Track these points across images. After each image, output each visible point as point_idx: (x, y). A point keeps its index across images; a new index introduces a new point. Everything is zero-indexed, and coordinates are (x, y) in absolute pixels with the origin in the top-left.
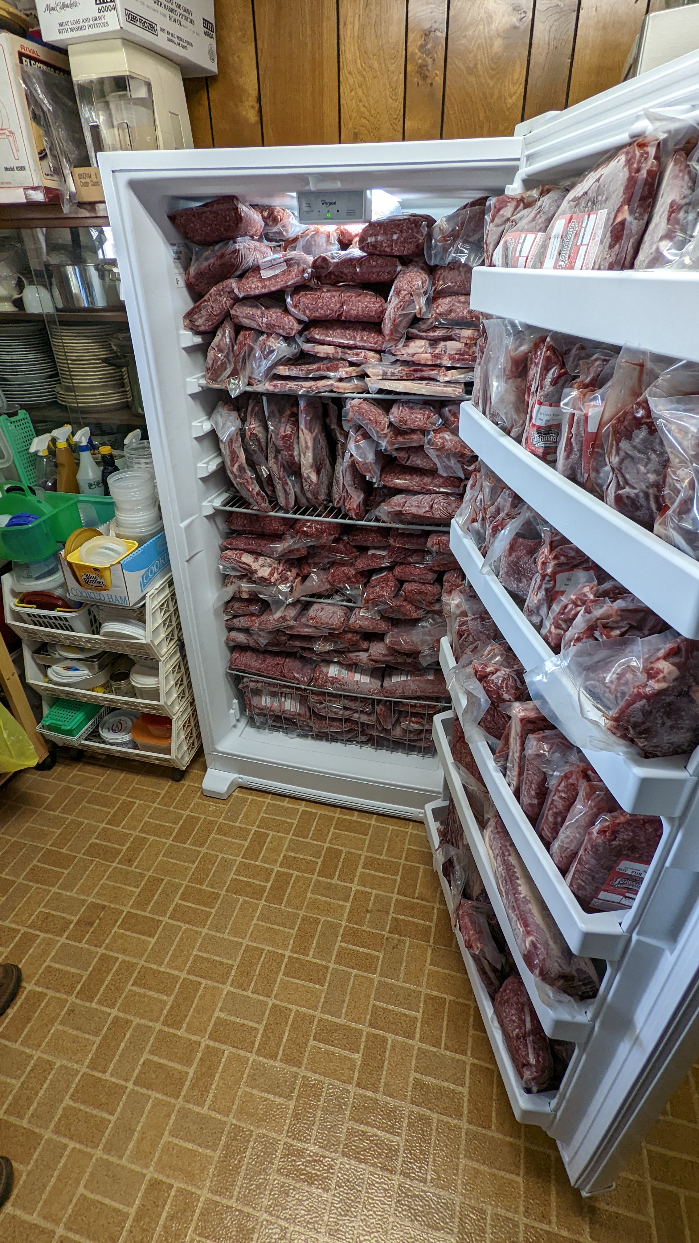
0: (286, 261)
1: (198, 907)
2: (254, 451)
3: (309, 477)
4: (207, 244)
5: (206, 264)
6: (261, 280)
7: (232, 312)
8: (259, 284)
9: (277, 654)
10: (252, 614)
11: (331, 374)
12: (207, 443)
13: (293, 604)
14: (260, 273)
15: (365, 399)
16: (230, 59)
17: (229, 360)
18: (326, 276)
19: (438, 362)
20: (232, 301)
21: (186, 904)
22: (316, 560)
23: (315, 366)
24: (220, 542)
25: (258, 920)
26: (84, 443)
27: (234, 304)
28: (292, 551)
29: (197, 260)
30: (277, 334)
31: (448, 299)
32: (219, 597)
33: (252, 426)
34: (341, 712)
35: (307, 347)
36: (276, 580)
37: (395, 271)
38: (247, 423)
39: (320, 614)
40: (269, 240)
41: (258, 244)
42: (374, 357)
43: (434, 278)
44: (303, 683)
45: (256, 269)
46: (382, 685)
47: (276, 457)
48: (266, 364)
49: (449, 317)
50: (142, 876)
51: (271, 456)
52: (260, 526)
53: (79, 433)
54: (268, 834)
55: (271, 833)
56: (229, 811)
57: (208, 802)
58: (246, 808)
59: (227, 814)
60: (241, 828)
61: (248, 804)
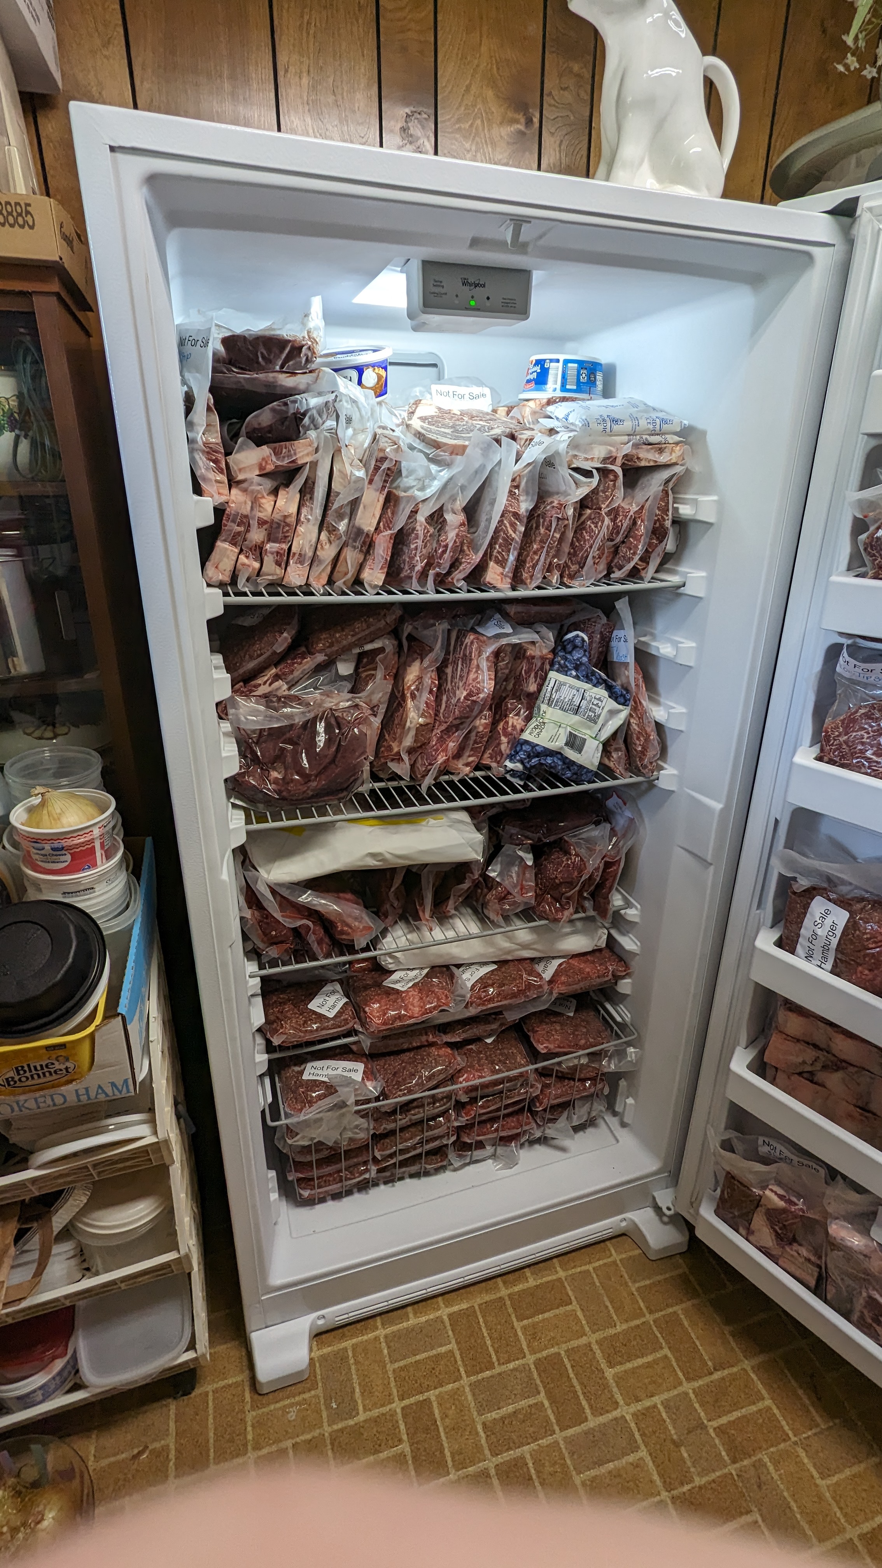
54: (427, 1401)
55: (432, 1395)
56: (328, 1400)
57: (278, 1405)
58: (353, 1372)
59: (328, 1407)
60: (376, 1421)
61: (352, 1361)
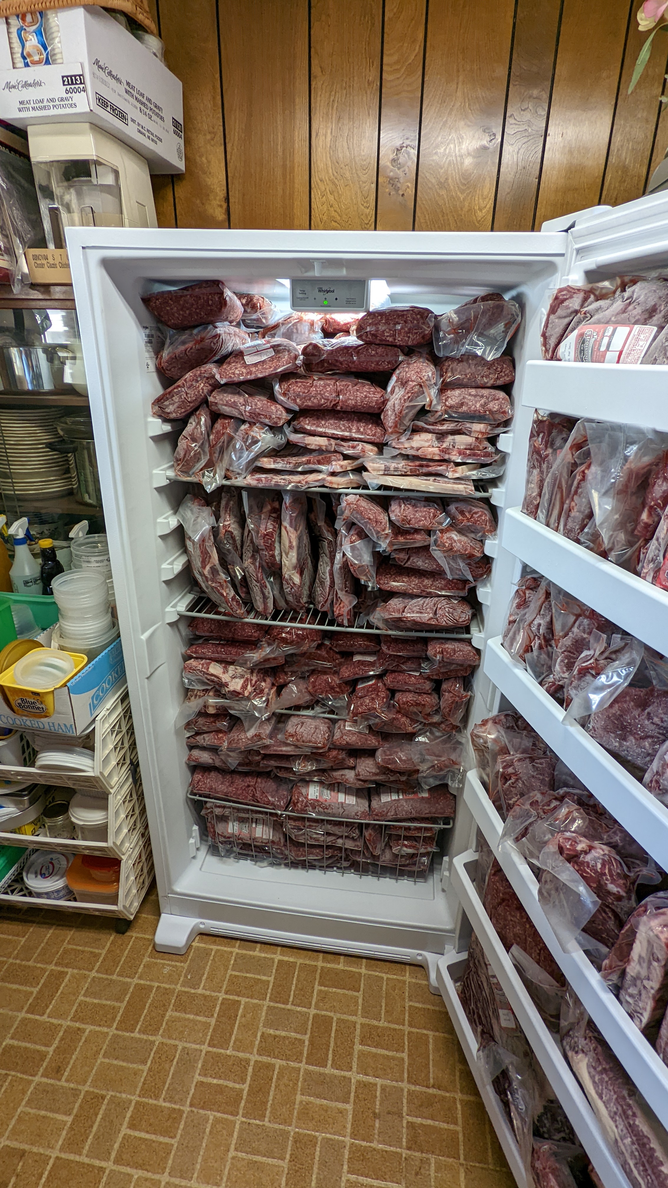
0: (273, 347)
1: (153, 1137)
2: (228, 550)
3: (291, 579)
4: (182, 328)
5: (182, 348)
6: (245, 366)
7: (211, 399)
8: (244, 371)
9: (246, 774)
10: (219, 731)
11: (323, 468)
12: (171, 541)
13: (268, 720)
14: (243, 359)
15: (361, 495)
16: (198, 159)
17: (204, 451)
18: (318, 364)
19: (446, 457)
20: (210, 387)
21: (137, 1134)
22: (295, 669)
23: (304, 459)
24: (183, 651)
25: (236, 1149)
26: (21, 535)
27: (212, 391)
28: (269, 659)
29: (171, 344)
30: (261, 423)
31: (457, 392)
32: (181, 713)
33: (227, 523)
34: (322, 839)
35: (295, 438)
36: (250, 693)
37: (396, 361)
38: (221, 520)
39: (300, 730)
40: (247, 326)
41: (237, 330)
42: (372, 451)
43: (441, 370)
44: (279, 807)
45: (239, 354)
46: (370, 806)
47: (253, 557)
48: (247, 456)
49: (460, 410)
50: (75, 1093)
51: (247, 555)
52: (230, 631)
53: (16, 524)
54: (239, 1002)
55: (243, 1000)
56: (188, 971)
57: (162, 961)
58: (209, 964)
59: (186, 976)
60: (205, 997)
61: (211, 958)
